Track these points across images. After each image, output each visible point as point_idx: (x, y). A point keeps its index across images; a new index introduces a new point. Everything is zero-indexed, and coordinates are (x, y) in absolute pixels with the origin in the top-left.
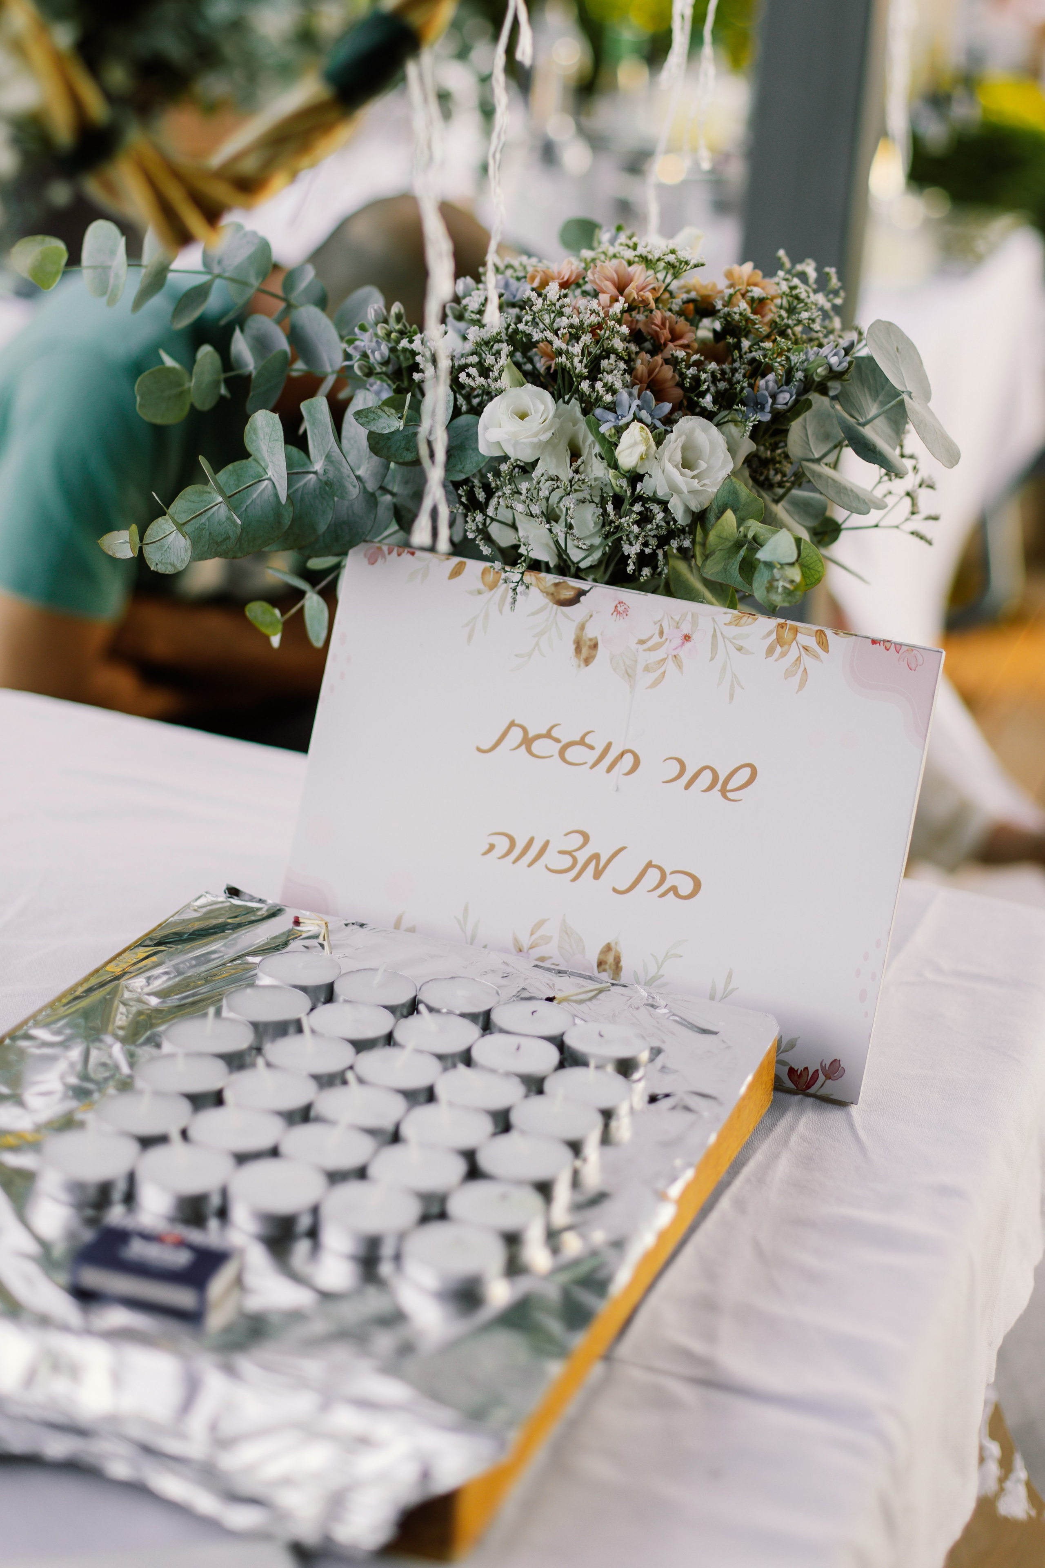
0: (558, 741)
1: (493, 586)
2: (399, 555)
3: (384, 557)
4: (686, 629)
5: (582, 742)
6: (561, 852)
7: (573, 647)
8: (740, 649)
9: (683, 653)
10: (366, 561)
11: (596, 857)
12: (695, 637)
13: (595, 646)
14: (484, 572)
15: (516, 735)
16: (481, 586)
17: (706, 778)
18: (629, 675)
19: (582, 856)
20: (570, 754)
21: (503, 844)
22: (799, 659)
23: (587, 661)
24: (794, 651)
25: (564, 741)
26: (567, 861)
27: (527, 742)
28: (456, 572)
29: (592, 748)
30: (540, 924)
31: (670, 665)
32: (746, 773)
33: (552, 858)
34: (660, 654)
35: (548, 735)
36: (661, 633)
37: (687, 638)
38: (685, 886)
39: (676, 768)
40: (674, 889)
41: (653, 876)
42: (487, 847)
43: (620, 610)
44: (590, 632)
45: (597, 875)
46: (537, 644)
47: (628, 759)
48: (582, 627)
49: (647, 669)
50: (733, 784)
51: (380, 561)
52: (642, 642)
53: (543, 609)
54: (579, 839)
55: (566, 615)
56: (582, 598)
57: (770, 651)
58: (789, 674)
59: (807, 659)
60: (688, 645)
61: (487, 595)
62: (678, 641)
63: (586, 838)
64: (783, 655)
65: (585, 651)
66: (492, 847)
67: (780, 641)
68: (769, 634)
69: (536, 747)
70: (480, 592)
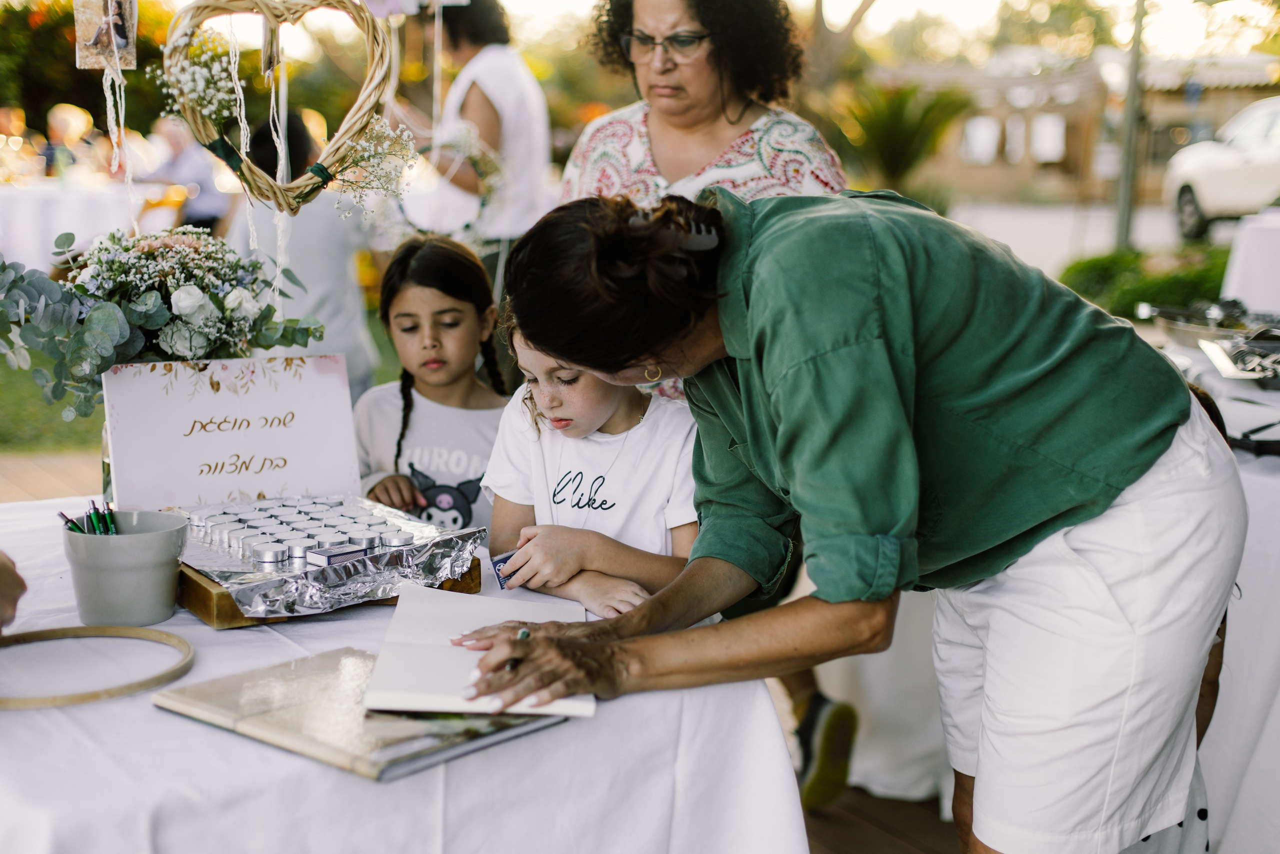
0: (215, 423)
1: (170, 370)
2: (126, 367)
3: (120, 370)
4: (251, 368)
5: (225, 421)
6: (231, 465)
7: (210, 387)
8: (274, 371)
9: (254, 377)
10: (112, 373)
11: (244, 462)
12: (256, 371)
13: (218, 384)
14: (165, 366)
15: (198, 426)
16: (165, 372)
17: (276, 422)
18: (236, 391)
19: (239, 464)
20: (222, 427)
21: (206, 469)
22: (296, 371)
23: (218, 390)
24: (294, 367)
25: (218, 423)
26: (234, 467)
27: (204, 427)
28: (153, 368)
29: (229, 422)
30: (231, 494)
31: (250, 384)
32: (290, 416)
33: (226, 468)
34: (245, 381)
35: (211, 422)
36: (243, 373)
37: (253, 372)
38: (281, 463)
39: (264, 421)
40: (277, 465)
41: (268, 463)
42: (200, 472)
43: (224, 368)
44: (215, 379)
45: (247, 468)
46: (195, 389)
47: (245, 423)
48: (211, 378)
49: (242, 387)
50: (287, 421)
51: (119, 372)
52: (236, 378)
53: (193, 375)
54: (236, 458)
55: (202, 375)
56: (208, 367)
57: (285, 369)
58: (295, 375)
59: (299, 369)
60: (254, 374)
61: (169, 375)
62: (250, 374)
63: (238, 457)
64: (290, 369)
65: (215, 387)
66: (202, 471)
67: (288, 364)
68: (283, 363)
69: (208, 428)
70: (165, 374)
